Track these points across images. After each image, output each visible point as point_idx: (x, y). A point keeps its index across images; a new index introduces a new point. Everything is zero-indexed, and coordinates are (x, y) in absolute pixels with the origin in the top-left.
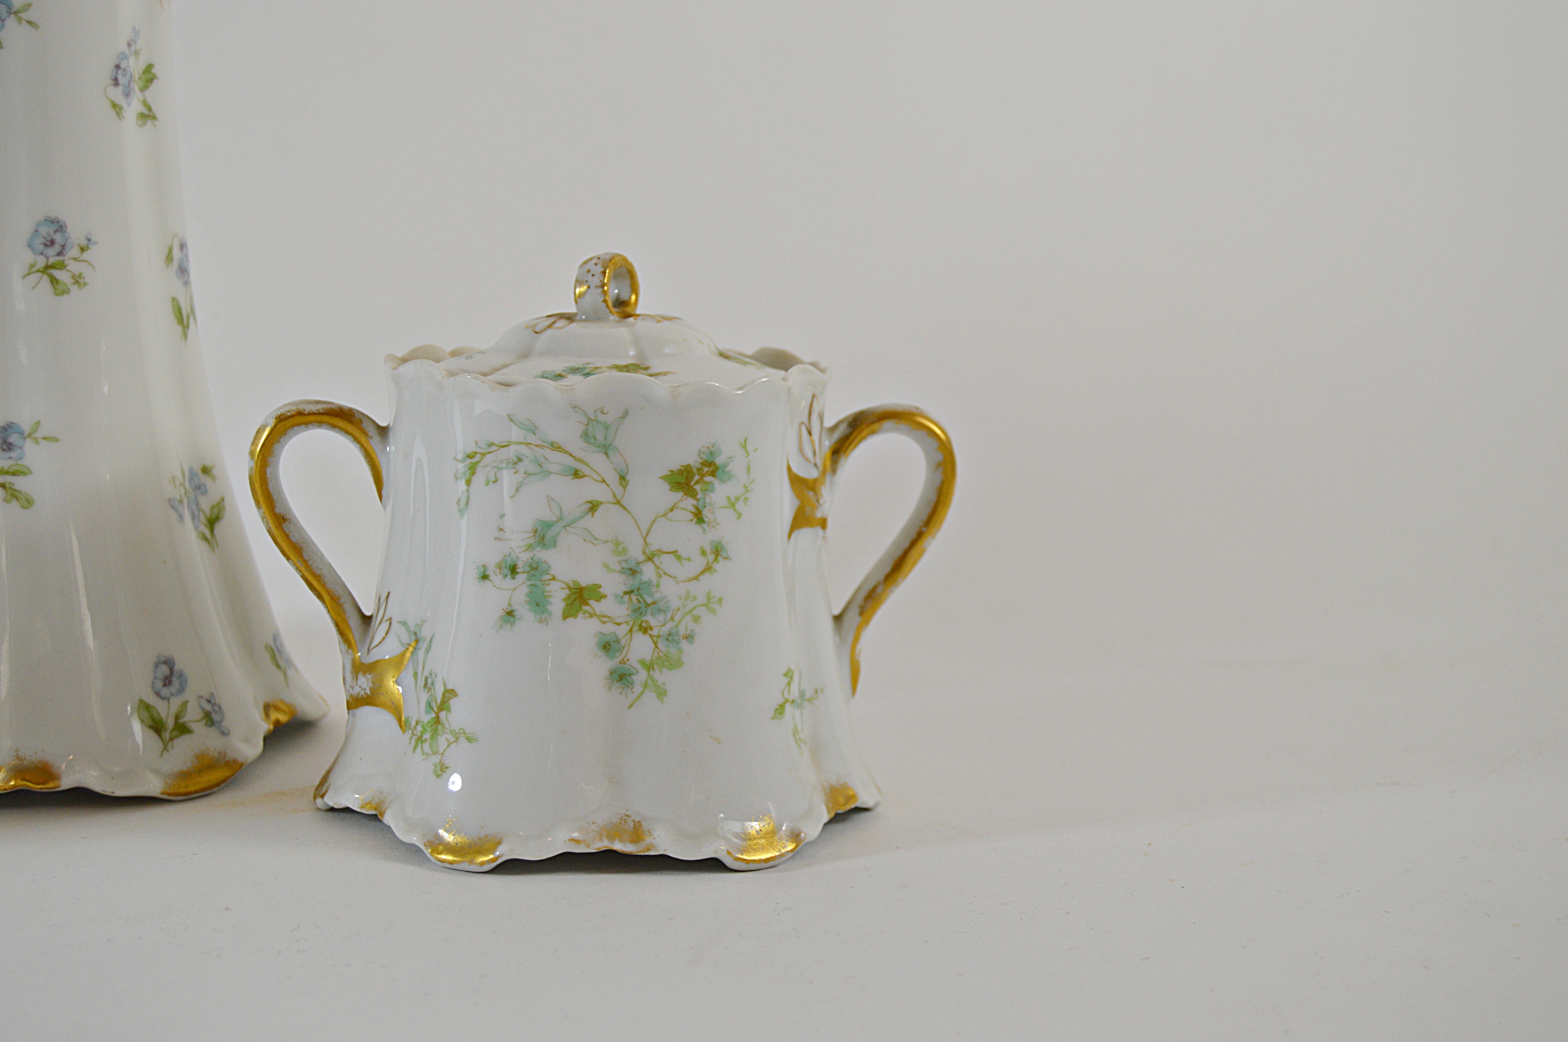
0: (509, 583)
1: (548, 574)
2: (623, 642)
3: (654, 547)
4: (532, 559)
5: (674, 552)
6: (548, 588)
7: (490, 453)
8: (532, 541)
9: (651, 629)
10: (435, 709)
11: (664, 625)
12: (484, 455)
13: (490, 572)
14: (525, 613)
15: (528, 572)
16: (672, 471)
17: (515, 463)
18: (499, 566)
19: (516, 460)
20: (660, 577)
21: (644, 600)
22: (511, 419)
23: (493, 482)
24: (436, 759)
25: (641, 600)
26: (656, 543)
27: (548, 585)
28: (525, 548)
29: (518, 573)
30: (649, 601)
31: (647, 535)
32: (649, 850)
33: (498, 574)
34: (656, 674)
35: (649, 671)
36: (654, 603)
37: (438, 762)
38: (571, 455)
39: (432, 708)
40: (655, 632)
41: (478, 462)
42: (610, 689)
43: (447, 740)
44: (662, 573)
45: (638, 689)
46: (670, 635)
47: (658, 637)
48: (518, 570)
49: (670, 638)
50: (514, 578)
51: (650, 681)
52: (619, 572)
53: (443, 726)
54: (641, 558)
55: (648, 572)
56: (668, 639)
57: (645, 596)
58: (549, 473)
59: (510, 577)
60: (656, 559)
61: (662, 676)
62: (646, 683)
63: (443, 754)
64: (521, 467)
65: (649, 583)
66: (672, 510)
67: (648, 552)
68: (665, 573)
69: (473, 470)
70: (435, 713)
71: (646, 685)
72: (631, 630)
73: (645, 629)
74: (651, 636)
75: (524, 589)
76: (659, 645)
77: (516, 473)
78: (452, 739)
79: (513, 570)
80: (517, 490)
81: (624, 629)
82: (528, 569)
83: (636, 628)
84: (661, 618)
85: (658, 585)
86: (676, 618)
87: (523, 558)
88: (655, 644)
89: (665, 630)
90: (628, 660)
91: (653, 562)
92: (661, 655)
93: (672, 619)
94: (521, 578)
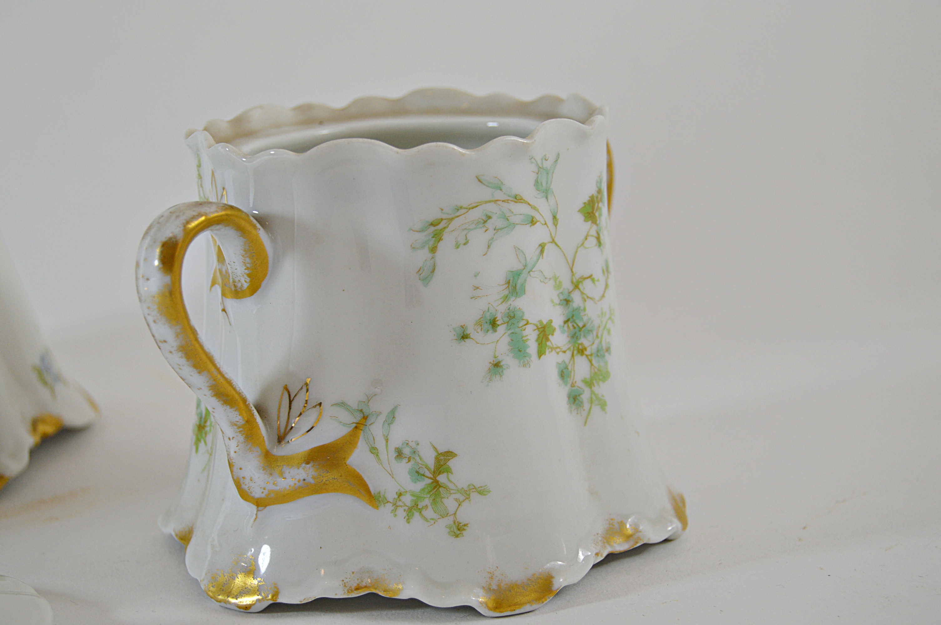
0: (491, 337)
1: (523, 319)
2: (570, 367)
3: (577, 276)
4: (509, 309)
5: (590, 277)
6: (525, 333)
7: (458, 217)
8: (506, 292)
9: (586, 349)
10: (431, 476)
11: (593, 343)
12: (451, 220)
13: (470, 330)
14: (508, 360)
15: (508, 322)
16: (585, 203)
17: (485, 222)
18: (479, 323)
19: (485, 219)
20: (585, 301)
21: (577, 325)
22: (480, 181)
23: (464, 244)
24: (449, 520)
25: (575, 325)
26: (581, 270)
27: (525, 330)
28: (501, 301)
29: (498, 325)
30: (581, 325)
31: (573, 265)
32: (637, 543)
33: (479, 330)
34: (596, 389)
35: (591, 388)
36: (584, 326)
37: (452, 523)
38: (529, 204)
39: (424, 475)
40: (588, 352)
41: (444, 228)
42: (571, 412)
43: (456, 500)
44: (585, 296)
45: (586, 406)
46: (598, 351)
47: (591, 355)
48: (498, 323)
49: (599, 354)
50: (495, 331)
51: (593, 396)
52: (559, 304)
53: (446, 488)
54: (571, 287)
55: (576, 298)
56: (598, 356)
57: (577, 321)
58: (514, 225)
59: (491, 331)
60: (580, 286)
61: (602, 389)
62: (591, 399)
63: (455, 514)
64: (490, 224)
65: (578, 309)
66: (586, 239)
67: (575, 281)
68: (588, 297)
69: (438, 237)
70: (431, 478)
71: (591, 401)
72: (573, 355)
73: (581, 351)
74: (587, 356)
75: (506, 339)
76: (594, 362)
77: (486, 231)
78: (462, 498)
79: (493, 324)
80: (489, 247)
81: (569, 354)
82: (506, 319)
83: (575, 352)
84: (590, 337)
85: (584, 309)
86: (599, 335)
87: (500, 310)
88: (590, 361)
89: (594, 347)
90: (576, 382)
91: (579, 289)
92: (596, 371)
93: (597, 336)
94: (501, 329)
